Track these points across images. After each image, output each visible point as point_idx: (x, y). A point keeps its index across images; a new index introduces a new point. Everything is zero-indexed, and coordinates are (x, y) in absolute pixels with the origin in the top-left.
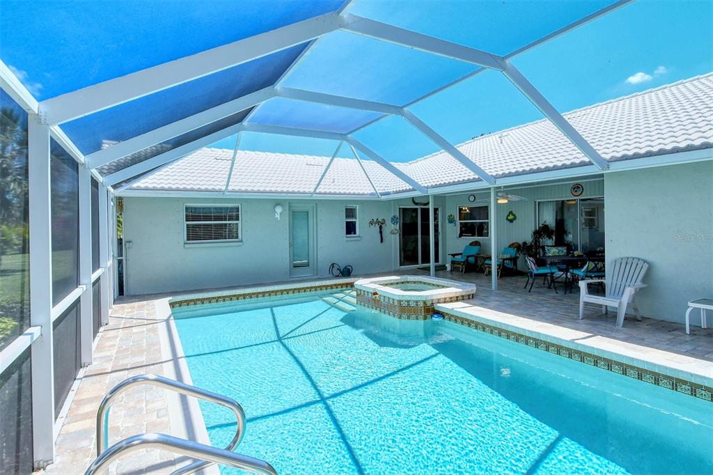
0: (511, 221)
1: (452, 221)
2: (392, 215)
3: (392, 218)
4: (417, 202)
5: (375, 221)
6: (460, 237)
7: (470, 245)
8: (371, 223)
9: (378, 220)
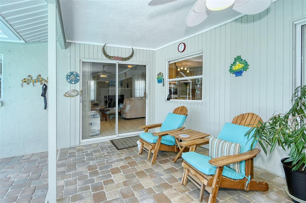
1: (160, 81)
2: (68, 72)
3: (67, 75)
4: (111, 56)
5: (35, 78)
6: (168, 99)
7: (174, 112)
8: (25, 81)
9: (40, 76)
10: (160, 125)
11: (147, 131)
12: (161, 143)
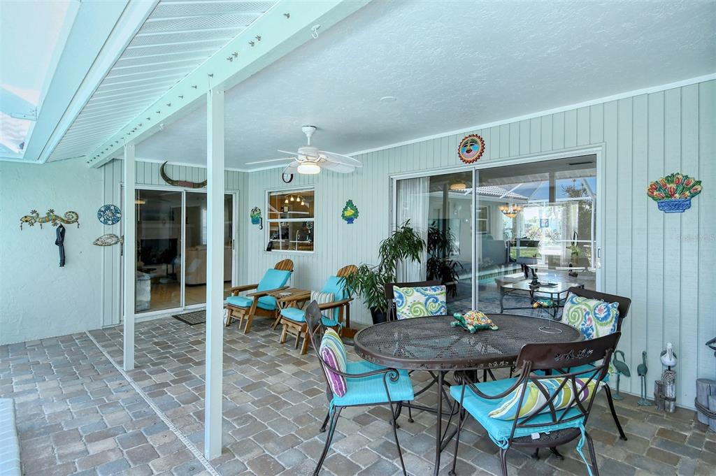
0: (350, 220)
1: (256, 220)
2: (101, 205)
3: (100, 211)
4: (175, 179)
5: (43, 214)
6: (269, 249)
7: (276, 268)
8: (26, 220)
9: (52, 211)
10: (255, 287)
11: (237, 295)
12: (257, 307)
